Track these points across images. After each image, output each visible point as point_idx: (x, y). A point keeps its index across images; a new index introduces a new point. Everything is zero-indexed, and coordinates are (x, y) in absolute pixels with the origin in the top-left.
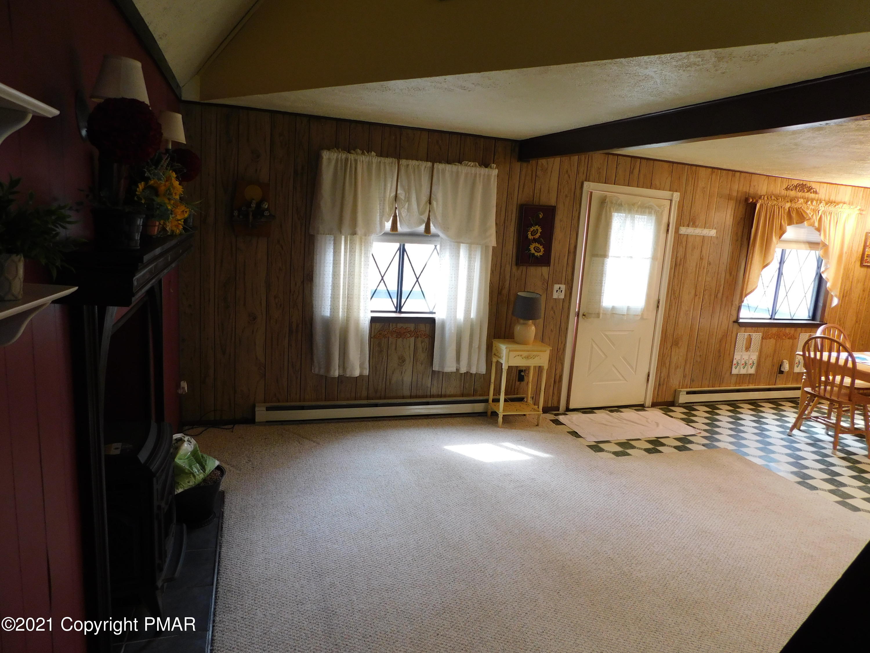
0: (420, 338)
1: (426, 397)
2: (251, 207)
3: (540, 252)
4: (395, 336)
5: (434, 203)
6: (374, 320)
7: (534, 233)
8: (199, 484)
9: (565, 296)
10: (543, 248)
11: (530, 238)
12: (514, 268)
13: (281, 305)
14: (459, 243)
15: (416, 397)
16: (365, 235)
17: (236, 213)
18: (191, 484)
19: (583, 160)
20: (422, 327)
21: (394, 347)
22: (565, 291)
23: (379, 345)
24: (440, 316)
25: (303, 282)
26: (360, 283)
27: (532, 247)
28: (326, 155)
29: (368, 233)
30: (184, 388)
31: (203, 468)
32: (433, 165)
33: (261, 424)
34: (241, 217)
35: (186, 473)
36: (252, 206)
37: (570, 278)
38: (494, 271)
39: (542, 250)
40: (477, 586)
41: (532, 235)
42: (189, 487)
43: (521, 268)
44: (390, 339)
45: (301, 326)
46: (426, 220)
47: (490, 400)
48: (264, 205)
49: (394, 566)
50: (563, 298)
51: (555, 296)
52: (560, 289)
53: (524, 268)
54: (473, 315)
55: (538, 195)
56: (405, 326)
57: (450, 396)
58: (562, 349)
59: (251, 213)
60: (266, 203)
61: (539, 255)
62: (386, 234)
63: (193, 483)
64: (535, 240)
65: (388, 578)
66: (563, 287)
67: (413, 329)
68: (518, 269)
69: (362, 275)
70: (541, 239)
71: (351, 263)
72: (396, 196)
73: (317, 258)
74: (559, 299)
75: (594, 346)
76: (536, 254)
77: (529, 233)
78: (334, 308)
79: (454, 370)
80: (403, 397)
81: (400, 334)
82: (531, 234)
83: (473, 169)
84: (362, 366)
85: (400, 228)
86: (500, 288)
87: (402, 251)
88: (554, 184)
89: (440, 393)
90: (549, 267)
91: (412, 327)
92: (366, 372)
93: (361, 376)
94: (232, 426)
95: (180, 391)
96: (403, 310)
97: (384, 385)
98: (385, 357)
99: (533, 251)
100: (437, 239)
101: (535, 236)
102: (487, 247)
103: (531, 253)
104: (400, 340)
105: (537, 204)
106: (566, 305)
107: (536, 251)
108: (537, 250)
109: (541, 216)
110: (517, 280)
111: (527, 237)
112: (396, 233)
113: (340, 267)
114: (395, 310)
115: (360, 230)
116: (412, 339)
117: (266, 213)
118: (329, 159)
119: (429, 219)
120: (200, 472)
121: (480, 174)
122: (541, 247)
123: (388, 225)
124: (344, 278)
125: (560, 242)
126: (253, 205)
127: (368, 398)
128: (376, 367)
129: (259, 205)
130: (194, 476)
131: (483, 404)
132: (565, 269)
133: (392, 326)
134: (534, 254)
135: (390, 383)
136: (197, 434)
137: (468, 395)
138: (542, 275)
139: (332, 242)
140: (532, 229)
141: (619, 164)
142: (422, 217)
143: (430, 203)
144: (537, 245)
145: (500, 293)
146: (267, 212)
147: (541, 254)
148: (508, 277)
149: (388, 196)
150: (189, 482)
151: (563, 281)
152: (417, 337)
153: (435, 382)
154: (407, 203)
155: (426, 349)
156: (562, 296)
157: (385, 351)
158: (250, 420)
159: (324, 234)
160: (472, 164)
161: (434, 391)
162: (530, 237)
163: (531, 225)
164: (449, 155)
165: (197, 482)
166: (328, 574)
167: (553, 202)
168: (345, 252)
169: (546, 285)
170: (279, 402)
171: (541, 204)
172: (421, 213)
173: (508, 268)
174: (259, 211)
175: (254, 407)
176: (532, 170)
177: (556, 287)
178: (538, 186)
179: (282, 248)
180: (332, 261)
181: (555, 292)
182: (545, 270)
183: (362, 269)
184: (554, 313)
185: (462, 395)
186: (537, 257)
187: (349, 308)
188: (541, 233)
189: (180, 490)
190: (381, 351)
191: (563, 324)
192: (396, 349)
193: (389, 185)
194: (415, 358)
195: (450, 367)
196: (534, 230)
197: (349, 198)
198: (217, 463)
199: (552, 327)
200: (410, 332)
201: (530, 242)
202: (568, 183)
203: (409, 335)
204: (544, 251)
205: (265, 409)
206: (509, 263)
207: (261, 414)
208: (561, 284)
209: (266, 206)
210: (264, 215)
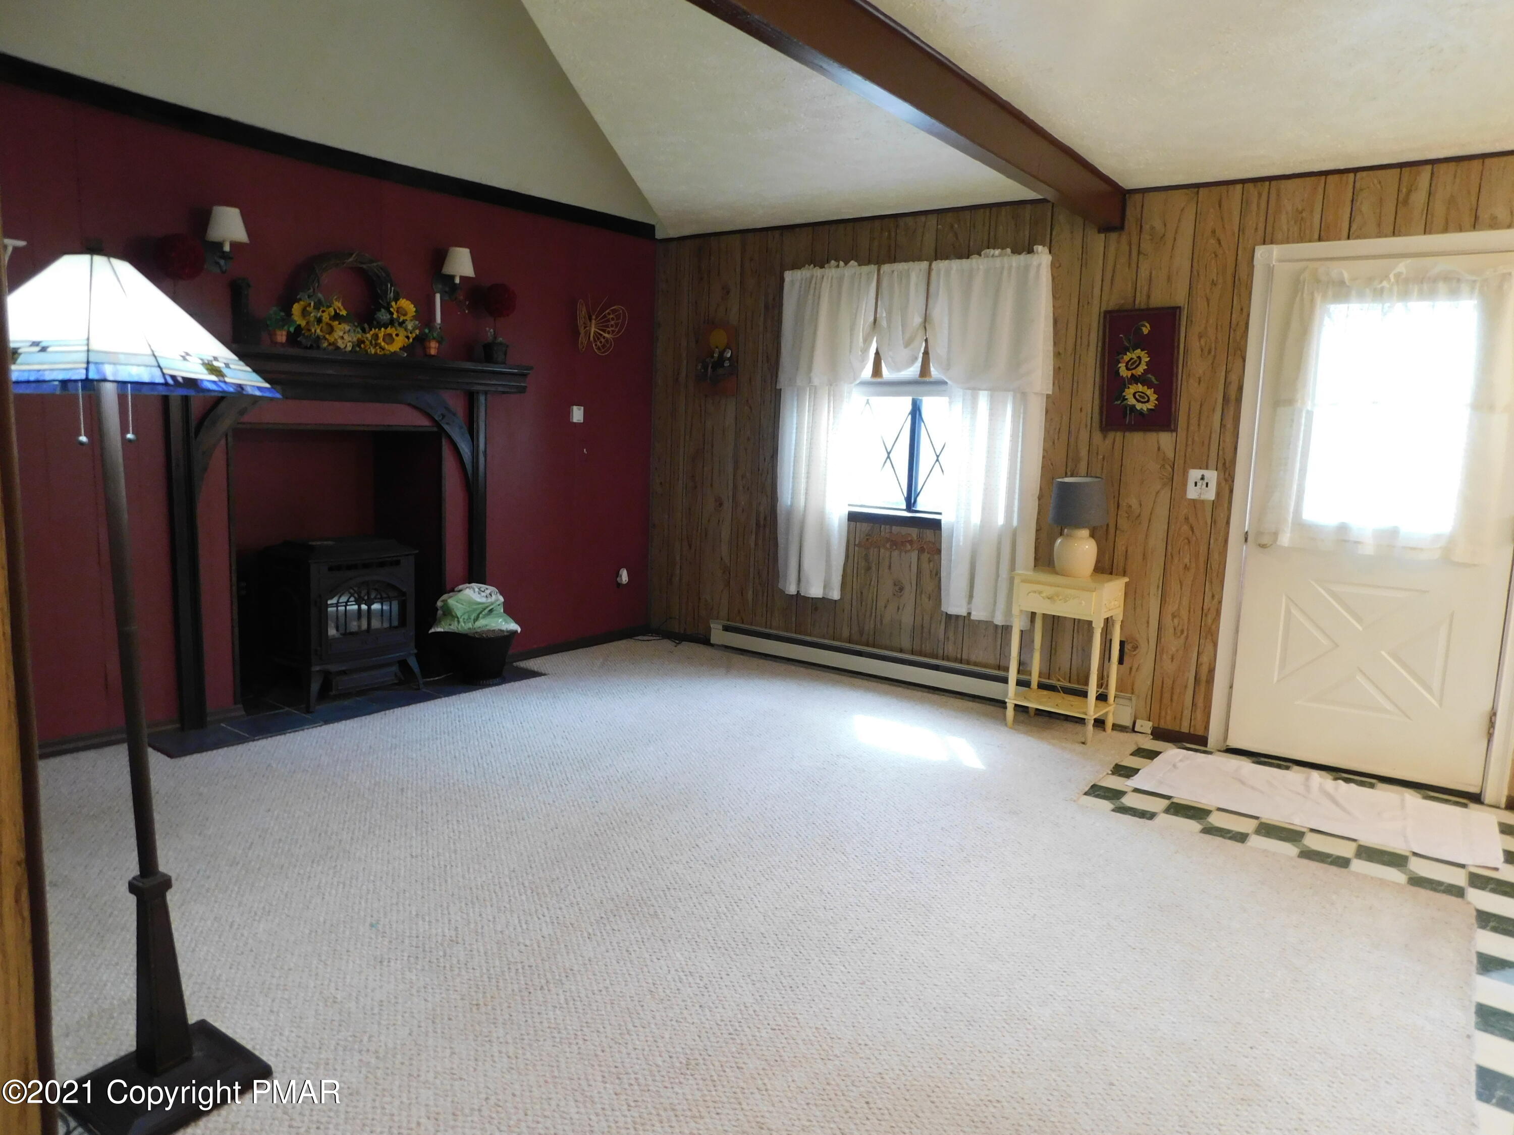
0: (926, 554)
1: (936, 657)
2: (713, 357)
3: (1148, 401)
4: (888, 546)
6: (853, 517)
7: (1132, 364)
9: (1218, 494)
10: (1155, 393)
11: (1125, 376)
12: (1097, 436)
13: (748, 488)
15: (921, 654)
16: (831, 385)
19: (1255, 200)
20: (929, 535)
21: (887, 564)
22: (1219, 484)
23: (867, 558)
24: (948, 517)
27: (1129, 393)
28: (788, 277)
29: (833, 381)
32: (930, 265)
34: (702, 370)
35: (455, 618)
36: (714, 355)
37: (1226, 456)
38: (1056, 441)
39: (1153, 397)
41: (1128, 369)
43: (1111, 435)
44: (882, 550)
45: (767, 518)
46: (921, 355)
48: (726, 354)
50: (1213, 498)
51: (1192, 493)
52: (1203, 478)
53: (1119, 435)
55: (1146, 288)
56: (904, 531)
57: (976, 664)
58: (1213, 611)
59: (713, 365)
60: (729, 351)
61: (1145, 409)
62: (864, 383)
64: (1135, 379)
66: (1212, 476)
67: (915, 537)
68: (1105, 437)
70: (1149, 376)
71: (815, 426)
72: (875, 321)
73: (781, 422)
74: (1203, 502)
75: (1294, 611)
76: (1139, 406)
77: (1122, 366)
78: (795, 495)
80: (901, 651)
81: (898, 544)
82: (1127, 366)
83: (998, 262)
84: (826, 586)
85: (887, 373)
88: (1182, 262)
89: (959, 655)
90: (1174, 434)
91: (914, 533)
92: (836, 595)
93: (827, 599)
96: (914, 507)
97: (872, 626)
98: (874, 578)
99: (1132, 401)
100: (943, 388)
101: (1134, 372)
102: (1026, 394)
103: (1126, 407)
104: (895, 553)
105: (1143, 306)
106: (1219, 515)
107: (1138, 401)
108: (1141, 398)
109: (1145, 331)
110: (1104, 458)
111: (1117, 372)
112: (879, 380)
113: (803, 433)
114: (905, 506)
116: (914, 555)
117: (727, 364)
118: (793, 283)
119: (926, 354)
121: (1010, 267)
122: (1149, 392)
123: (868, 370)
124: (806, 449)
125: (1200, 381)
126: (716, 355)
129: (721, 354)
132: (1215, 437)
133: (885, 529)
134: (1134, 406)
135: (881, 621)
138: (1159, 449)
140: (1126, 358)
143: (926, 327)
144: (1140, 387)
146: (728, 362)
147: (1150, 406)
148: (1084, 453)
149: (862, 319)
151: (1212, 461)
152: (921, 550)
153: (951, 634)
155: (936, 574)
156: (1210, 495)
157: (874, 568)
160: (997, 252)
161: (950, 649)
162: (1124, 372)
163: (1126, 350)
165: (461, 630)
167: (1180, 298)
168: (809, 411)
169: (1170, 469)
171: (1151, 307)
173: (1084, 435)
174: (720, 362)
176: (1130, 244)
177: (1194, 474)
178: (1144, 273)
179: (751, 411)
180: (795, 425)
181: (1191, 483)
182: (1165, 439)
184: (1192, 529)
186: (1141, 413)
187: (807, 494)
188: (1148, 364)
190: (868, 569)
191: (1215, 556)
192: (890, 567)
193: (865, 305)
194: (918, 587)
195: (957, 605)
196: (1131, 359)
198: (515, 627)
199: (1187, 560)
200: (911, 542)
201: (1122, 384)
202: (1216, 256)
203: (909, 547)
204: (1157, 400)
205: (721, 627)
206: (1086, 426)
207: (718, 635)
208: (1207, 468)
209: (728, 354)
210: (724, 367)
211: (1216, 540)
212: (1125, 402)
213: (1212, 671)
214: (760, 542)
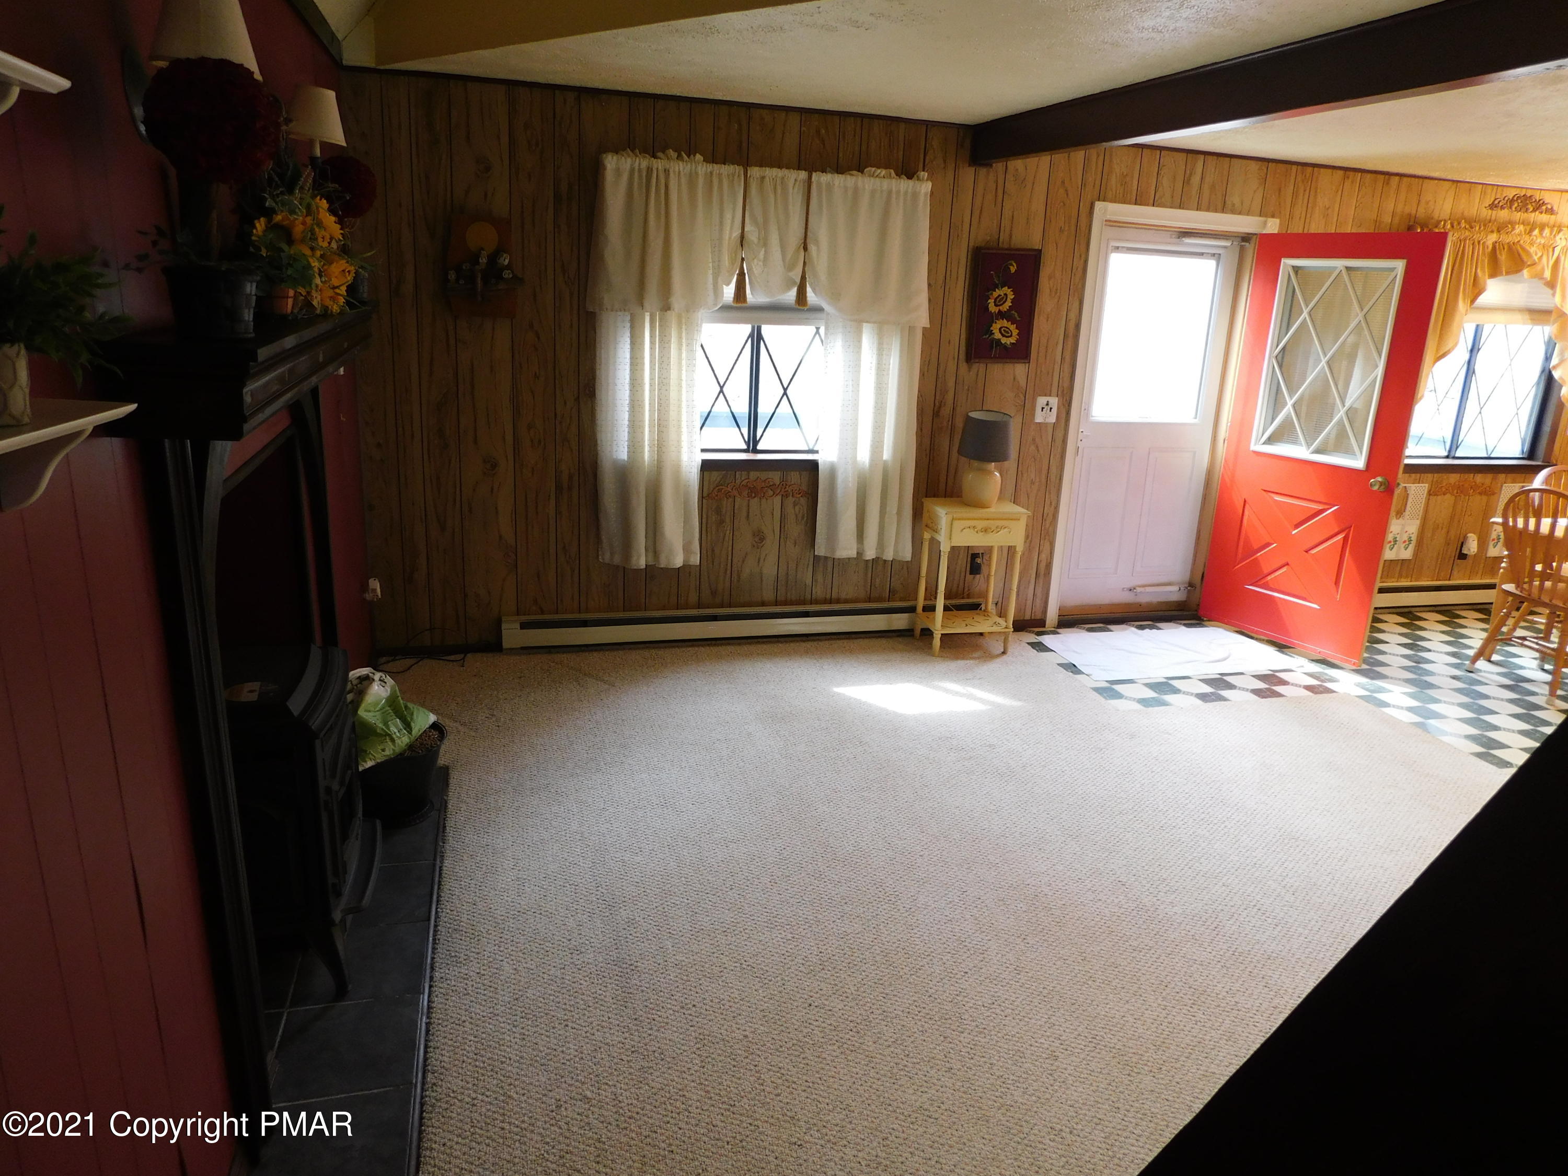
0: (791, 498)
1: (803, 602)
2: (478, 263)
3: (1011, 336)
4: (745, 493)
5: (812, 248)
6: (707, 466)
7: (999, 301)
8: (401, 754)
9: (1057, 417)
10: (1017, 328)
11: (993, 311)
12: (963, 366)
13: (540, 441)
14: (859, 322)
15: (785, 603)
16: (688, 311)
17: (452, 276)
18: (387, 753)
19: (1094, 160)
20: (795, 477)
21: (744, 513)
22: (1058, 408)
23: (718, 511)
24: (826, 456)
25: (577, 399)
26: (680, 400)
27: (995, 328)
28: (611, 162)
29: (691, 306)
30: (374, 590)
31: (408, 726)
32: (810, 177)
33: (513, 651)
34: (462, 282)
35: (381, 735)
36: (480, 261)
37: (1066, 384)
38: (926, 373)
39: (1015, 332)
40: (881, 927)
41: (996, 305)
42: (383, 759)
43: (975, 366)
44: (738, 500)
45: (576, 477)
46: (798, 281)
47: (920, 609)
48: (501, 260)
49: (738, 893)
50: (1054, 421)
51: (1039, 418)
52: (1047, 404)
53: (982, 366)
54: (887, 455)
55: (1008, 229)
56: (764, 475)
57: (846, 601)
58: (1051, 516)
59: (480, 275)
60: (505, 255)
61: (1008, 343)
62: (726, 308)
63: (392, 752)
64: (1001, 315)
65: (727, 911)
66: (1054, 401)
67: (777, 482)
68: (970, 368)
69: (684, 384)
70: (1013, 312)
71: (663, 362)
72: (742, 237)
73: (602, 354)
74: (1045, 425)
76: (1004, 340)
77: (991, 301)
78: (635, 445)
79: (853, 553)
80: (763, 604)
81: (754, 491)
82: (995, 302)
83: (886, 184)
84: (687, 549)
85: (751, 297)
86: (937, 404)
87: (757, 339)
88: (1038, 205)
89: (828, 596)
90: (1027, 365)
91: (776, 477)
92: (695, 560)
93: (686, 567)
94: (462, 656)
95: (368, 596)
96: (759, 447)
97: (728, 584)
98: (728, 532)
99: (997, 335)
100: (818, 315)
101: (1001, 308)
102: (911, 329)
103: (993, 340)
104: (754, 502)
105: (1006, 246)
106: (1059, 434)
107: (1003, 336)
108: (1005, 333)
109: (1013, 269)
110: (968, 389)
111: (987, 308)
112: (744, 305)
113: (643, 370)
114: (745, 447)
115: (677, 302)
116: (777, 500)
117: (507, 274)
118: (618, 172)
119: (803, 278)
120: (402, 733)
121: (898, 192)
122: (1013, 327)
123: (729, 292)
124: (652, 391)
125: (1048, 319)
126: (483, 260)
127: (699, 606)
128: (713, 551)
129: (493, 258)
130: (393, 740)
131: (905, 616)
132: (1057, 367)
133: (741, 476)
134: (999, 340)
135: (739, 576)
136: (401, 669)
137: (880, 599)
138: (1014, 379)
139: (628, 325)
140: (995, 294)
141: (1164, 166)
142: (791, 274)
143: (805, 249)
144: (1005, 323)
145: (936, 414)
146: (507, 272)
147: (1013, 340)
148: (951, 384)
149: (727, 237)
150: (383, 750)
151: (1054, 390)
152: (785, 496)
153: (820, 578)
154: (763, 249)
155: (803, 518)
156: (1052, 419)
157: (728, 520)
158: (493, 646)
159: (612, 311)
160: (884, 172)
161: (819, 592)
162: (993, 308)
163: (995, 287)
164: (841, 155)
165: (398, 750)
166: (624, 904)
167: (1035, 242)
168: (652, 343)
169: (1023, 397)
170: (542, 613)
171: (1012, 246)
172: (790, 268)
173: (952, 367)
174: (493, 271)
175: (499, 623)
176: (997, 182)
177: (1041, 401)
178: (1007, 212)
179: (539, 338)
180: (628, 360)
181: (1038, 409)
182: (1020, 370)
183: (684, 372)
184: (1037, 448)
185: (870, 600)
186: (1005, 347)
187: (660, 446)
188: (1013, 301)
189: (370, 764)
190: (722, 522)
191: (1054, 470)
192: (748, 516)
193: (728, 216)
194: (782, 534)
195: (846, 548)
196: (1000, 295)
197: (655, 244)
198: (432, 718)
199: (1033, 476)
200: (772, 487)
201: (992, 318)
202: (1064, 205)
203: (771, 493)
204: (1018, 335)
205: (518, 626)
206: (954, 358)
207: (512, 635)
208: (1050, 396)
209: (505, 260)
210: (502, 278)
211: (1055, 455)
212: (992, 336)
213: (1049, 566)
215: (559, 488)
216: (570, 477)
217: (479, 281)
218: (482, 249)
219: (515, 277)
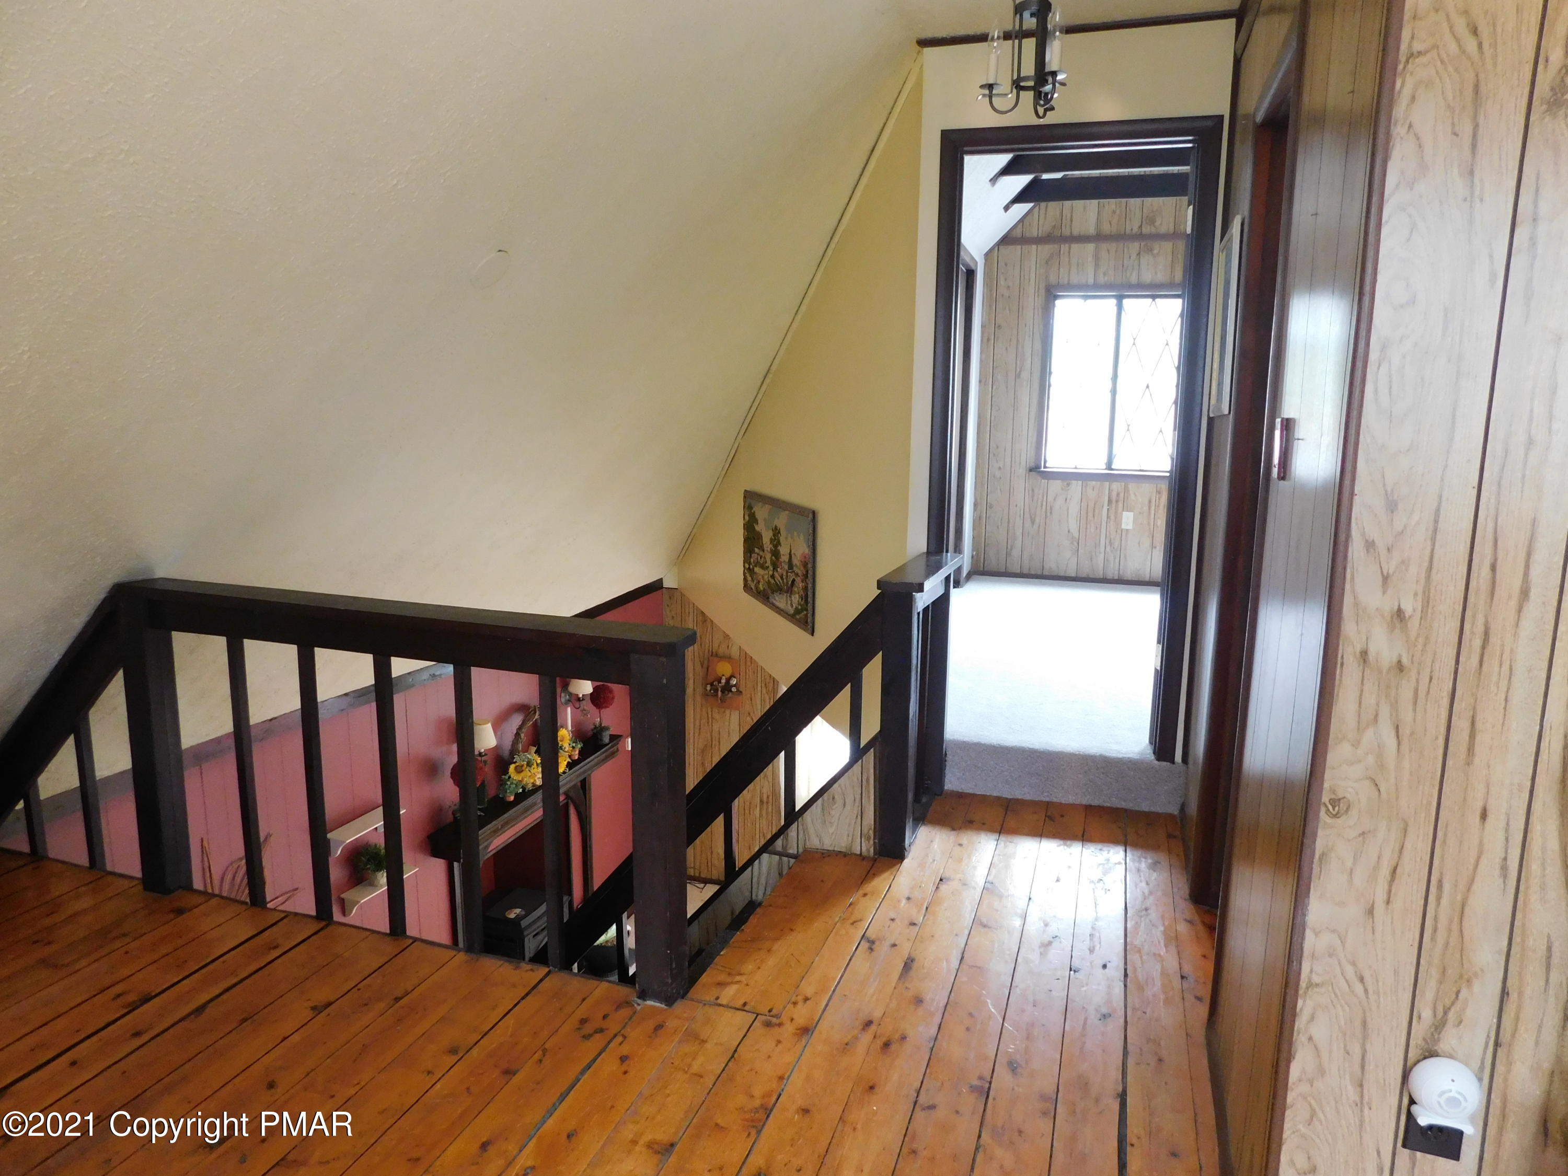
2: (721, 683)
17: (709, 687)
34: (712, 692)
45: (771, 797)
48: (732, 681)
59: (720, 689)
60: (734, 679)
94: (703, 885)
117: (734, 689)
126: (723, 681)
129: (728, 680)
174: (727, 688)
209: (734, 682)
210: (731, 691)
214: (764, 814)
215: (761, 801)
216: (768, 797)
217: (720, 693)
218: (723, 675)
219: (738, 690)
